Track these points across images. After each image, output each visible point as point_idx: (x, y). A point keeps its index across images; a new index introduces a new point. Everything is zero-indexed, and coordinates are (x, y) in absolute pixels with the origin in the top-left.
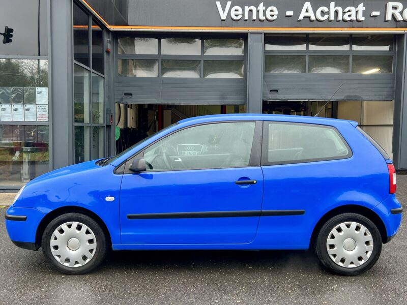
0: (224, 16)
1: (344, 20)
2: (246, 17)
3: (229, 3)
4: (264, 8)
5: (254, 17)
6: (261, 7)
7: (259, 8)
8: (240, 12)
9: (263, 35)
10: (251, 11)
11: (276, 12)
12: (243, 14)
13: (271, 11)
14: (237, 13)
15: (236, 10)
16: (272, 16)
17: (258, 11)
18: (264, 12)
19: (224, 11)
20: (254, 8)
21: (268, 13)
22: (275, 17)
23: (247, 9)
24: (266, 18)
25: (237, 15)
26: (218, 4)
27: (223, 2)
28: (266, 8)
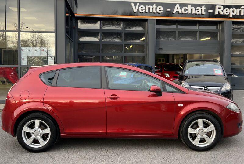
0: (135, 10)
1: (195, 14)
2: (147, 11)
3: (138, 4)
5: (151, 11)
6: (155, 6)
7: (153, 7)
8: (144, 8)
9: (155, 20)
11: (162, 9)
12: (145, 10)
15: (142, 8)
18: (156, 9)
19: (135, 8)
20: (150, 7)
21: (158, 9)
22: (161, 12)
23: (147, 7)
24: (157, 12)
25: (142, 10)
26: (133, 4)
27: (135, 3)
28: (157, 7)
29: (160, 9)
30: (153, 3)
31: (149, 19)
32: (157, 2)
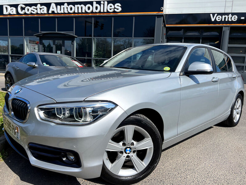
0: (213, 20)
2: (223, 20)
3: (216, 15)
4: (231, 16)
5: (227, 20)
6: (230, 16)
7: (229, 16)
8: (221, 18)
9: (230, 27)
10: (225, 18)
11: (236, 17)
12: (222, 19)
13: (234, 17)
14: (219, 18)
15: (219, 17)
16: (235, 19)
17: (228, 18)
18: (231, 18)
19: (213, 18)
20: (227, 16)
21: (233, 18)
22: (236, 20)
23: (224, 17)
24: (232, 21)
25: (219, 19)
26: (211, 15)
27: (214, 14)
28: (232, 16)
29: (235, 18)
30: (230, 13)
31: (224, 27)
32: (232, 12)
